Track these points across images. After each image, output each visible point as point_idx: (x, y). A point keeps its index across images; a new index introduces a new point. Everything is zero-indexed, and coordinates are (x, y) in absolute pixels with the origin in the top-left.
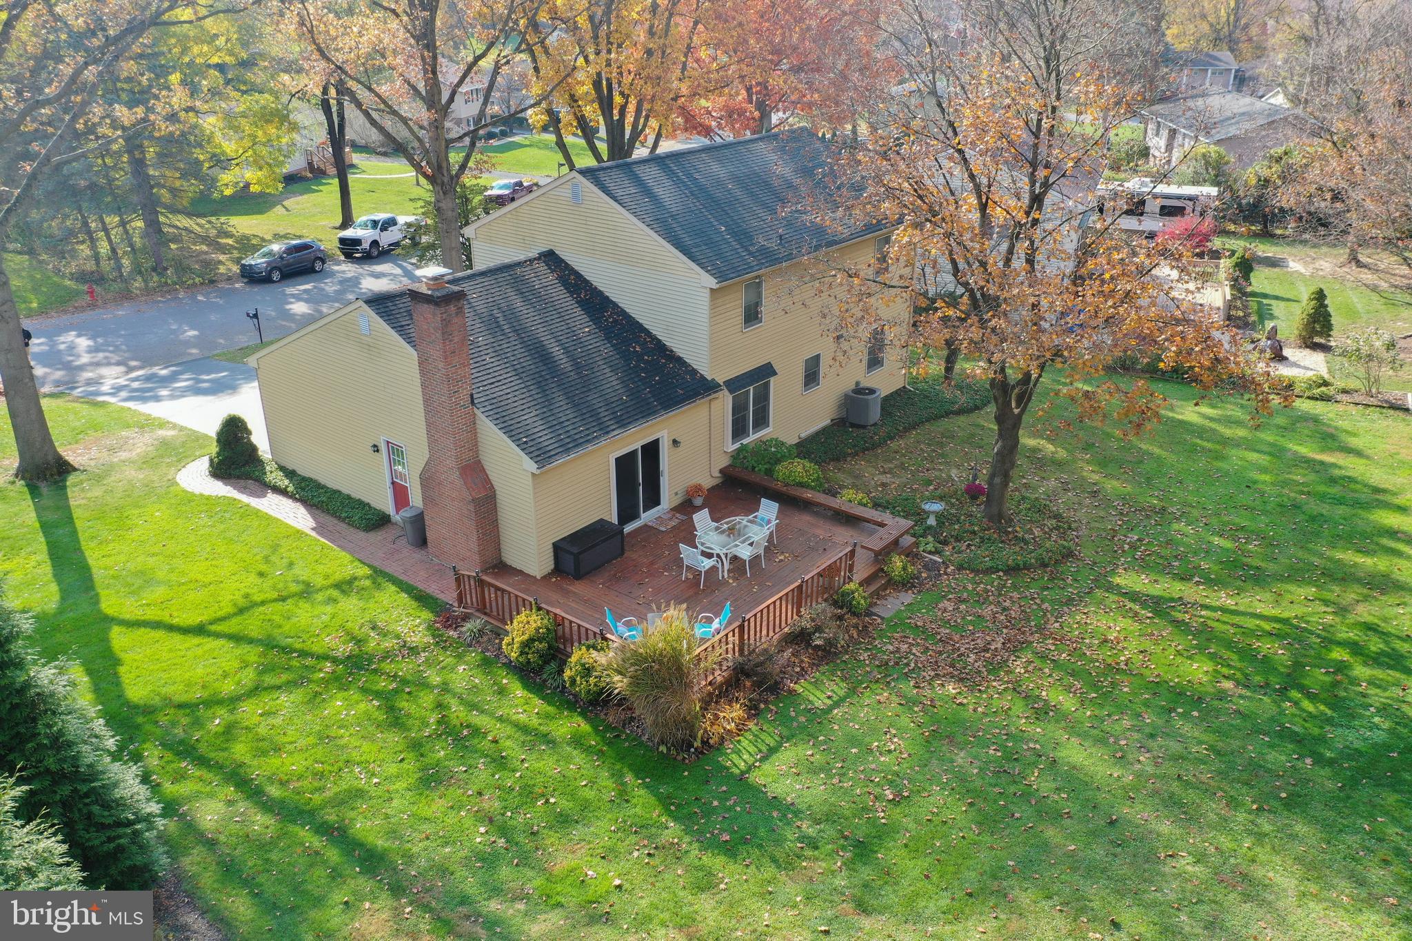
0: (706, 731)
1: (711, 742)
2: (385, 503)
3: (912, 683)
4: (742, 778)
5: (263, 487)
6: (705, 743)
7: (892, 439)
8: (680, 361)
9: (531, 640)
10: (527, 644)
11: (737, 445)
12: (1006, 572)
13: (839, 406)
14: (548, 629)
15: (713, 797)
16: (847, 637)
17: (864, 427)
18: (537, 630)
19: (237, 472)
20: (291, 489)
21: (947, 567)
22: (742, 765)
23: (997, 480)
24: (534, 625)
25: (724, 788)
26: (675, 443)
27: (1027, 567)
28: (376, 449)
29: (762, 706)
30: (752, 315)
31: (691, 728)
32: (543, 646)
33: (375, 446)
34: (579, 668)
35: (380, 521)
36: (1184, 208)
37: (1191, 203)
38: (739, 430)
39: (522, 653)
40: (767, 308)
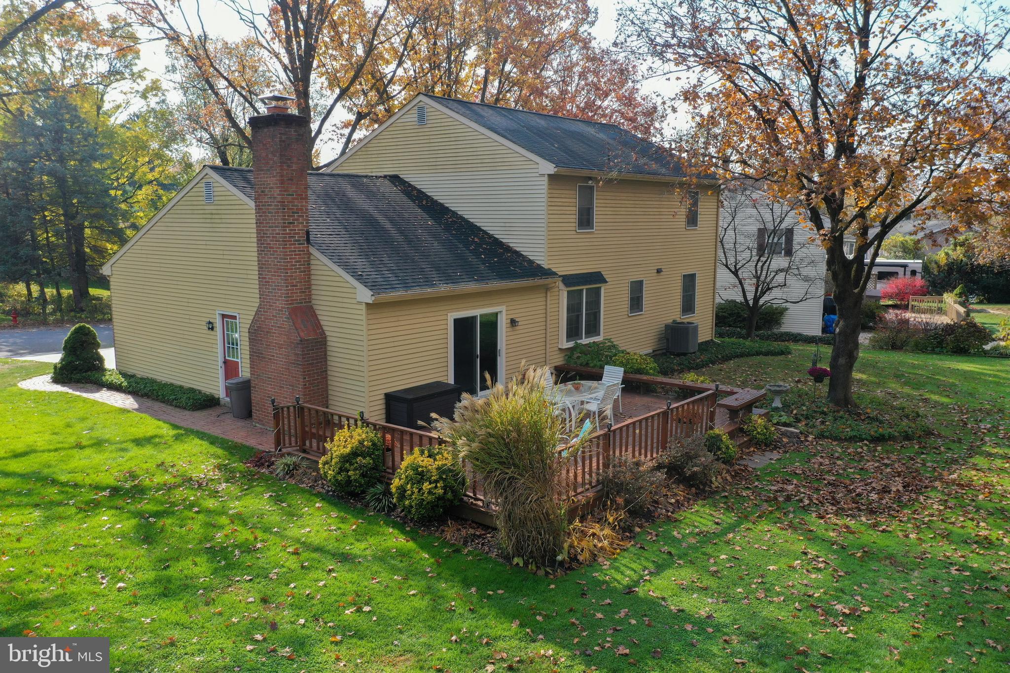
0: (571, 546)
1: (581, 558)
2: (217, 386)
3: (814, 515)
4: (629, 591)
5: (100, 385)
6: (574, 558)
7: (713, 363)
8: (517, 253)
9: (354, 454)
10: (347, 459)
11: (571, 344)
12: (871, 442)
13: (660, 339)
14: (374, 444)
15: (595, 610)
16: (720, 480)
17: (685, 354)
18: (361, 443)
19: (78, 376)
20: (125, 384)
21: (807, 436)
22: (626, 581)
23: (842, 361)
24: (358, 438)
25: (608, 601)
26: (513, 322)
27: (891, 438)
28: (211, 327)
29: (637, 529)
30: (585, 220)
31: (557, 533)
32: (368, 461)
33: (210, 323)
34: (410, 472)
35: (209, 403)
36: (897, 273)
37: (903, 269)
38: (573, 332)
39: (341, 470)
40: (598, 217)
